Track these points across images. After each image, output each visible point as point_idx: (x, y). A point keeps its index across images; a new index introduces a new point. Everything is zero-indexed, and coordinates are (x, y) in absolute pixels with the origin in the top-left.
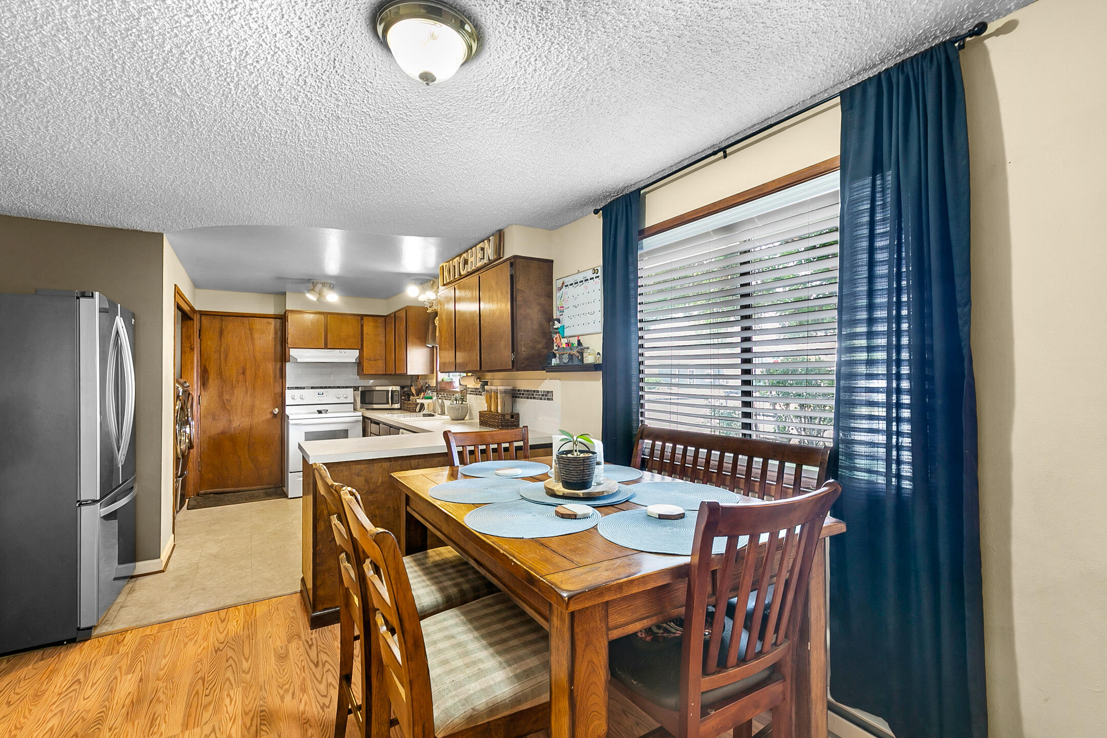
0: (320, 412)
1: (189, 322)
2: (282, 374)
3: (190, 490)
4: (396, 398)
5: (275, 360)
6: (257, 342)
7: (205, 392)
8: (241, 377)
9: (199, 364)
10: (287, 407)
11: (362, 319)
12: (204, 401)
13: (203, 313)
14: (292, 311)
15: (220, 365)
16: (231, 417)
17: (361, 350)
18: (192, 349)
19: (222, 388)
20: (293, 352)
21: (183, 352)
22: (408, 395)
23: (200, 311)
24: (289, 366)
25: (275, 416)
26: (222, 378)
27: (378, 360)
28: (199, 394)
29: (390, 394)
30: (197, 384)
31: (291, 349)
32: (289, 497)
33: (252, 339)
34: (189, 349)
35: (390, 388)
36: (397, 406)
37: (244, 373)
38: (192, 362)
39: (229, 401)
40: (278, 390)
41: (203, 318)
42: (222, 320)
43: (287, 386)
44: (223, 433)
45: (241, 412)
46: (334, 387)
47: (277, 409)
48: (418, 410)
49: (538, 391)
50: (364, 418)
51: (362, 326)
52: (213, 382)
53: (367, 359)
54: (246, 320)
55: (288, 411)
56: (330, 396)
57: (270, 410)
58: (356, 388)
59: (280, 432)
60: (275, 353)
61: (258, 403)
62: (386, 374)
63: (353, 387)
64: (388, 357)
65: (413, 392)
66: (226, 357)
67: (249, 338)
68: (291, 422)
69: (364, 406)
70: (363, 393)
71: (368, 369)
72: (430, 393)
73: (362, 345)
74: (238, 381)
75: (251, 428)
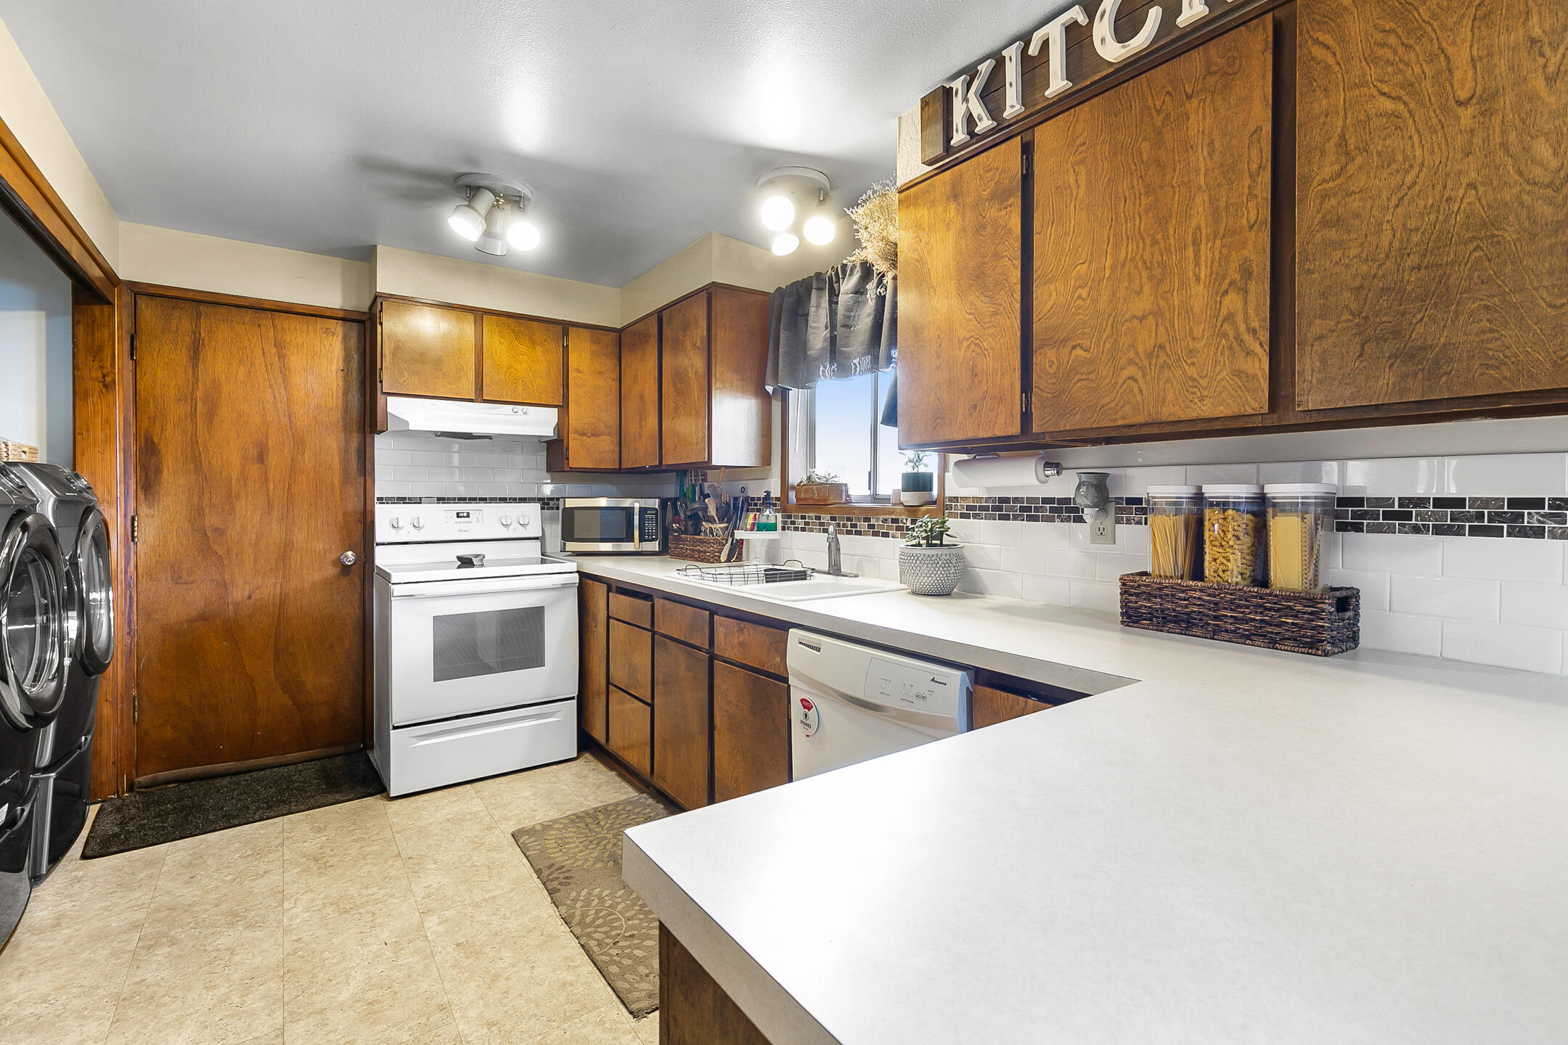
0: (466, 562)
1: (97, 309)
2: (364, 464)
3: (104, 778)
4: (650, 526)
5: (346, 428)
6: (297, 380)
7: (151, 506)
8: (254, 469)
9: (133, 429)
10: (378, 550)
11: (565, 334)
12: (148, 531)
13: (139, 291)
14: (392, 296)
15: (195, 434)
16: (227, 577)
17: (563, 408)
18: (108, 386)
19: (201, 497)
20: (396, 407)
21: (79, 394)
22: (696, 520)
23: (132, 285)
24: (382, 445)
25: (345, 570)
26: (198, 468)
27: (602, 434)
28: (131, 512)
29: (636, 517)
30: (126, 484)
31: (390, 399)
32: (393, 794)
33: (285, 371)
34: (98, 386)
35: (637, 504)
36: (655, 546)
37: (261, 459)
38: (108, 423)
39: (220, 532)
40: (354, 504)
41: (142, 302)
42: (199, 314)
43: (377, 495)
44: (204, 617)
45: (255, 561)
46: (493, 500)
47: (350, 553)
48: (724, 557)
50: (583, 575)
51: (566, 350)
52: (173, 480)
53: (576, 432)
54: (266, 320)
55: (382, 558)
56: (487, 520)
57: (333, 556)
58: (546, 503)
59: (358, 611)
60: (346, 411)
61: (300, 537)
62: (619, 471)
63: (540, 500)
64: (631, 427)
65: (712, 511)
66: (211, 415)
67: (277, 367)
68: (397, 590)
69: (572, 546)
70: (569, 515)
71: (579, 456)
72: (769, 515)
73: (566, 397)
74: (246, 480)
75: (282, 602)
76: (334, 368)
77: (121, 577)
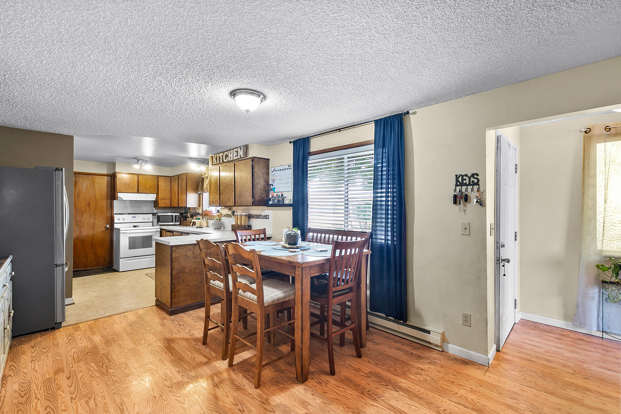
0: (135, 227)
2: (112, 207)
4: (177, 219)
5: (107, 199)
6: (97, 189)
8: (87, 208)
10: (115, 224)
11: (158, 178)
14: (119, 172)
15: (75, 201)
16: (82, 230)
17: (157, 194)
19: (76, 214)
20: (120, 195)
22: (186, 218)
24: (116, 202)
25: (107, 229)
27: (167, 199)
29: (174, 217)
31: (119, 193)
32: (120, 271)
33: (94, 187)
35: (174, 214)
36: (178, 223)
37: (89, 206)
39: (80, 221)
40: (109, 215)
42: (76, 176)
43: (114, 213)
45: (87, 227)
46: (141, 214)
47: (108, 225)
48: (191, 225)
49: (261, 215)
50: (161, 229)
51: (158, 181)
53: (160, 199)
54: (90, 176)
55: (116, 226)
56: (140, 218)
57: (105, 226)
58: (153, 214)
59: (110, 238)
60: (107, 195)
61: (97, 222)
62: (171, 207)
63: (152, 214)
64: (173, 198)
65: (189, 216)
66: (79, 197)
67: (92, 187)
68: (121, 232)
69: (160, 223)
70: (159, 217)
71: (161, 204)
72: (199, 217)
73: (158, 191)
74: (86, 210)
75: (93, 236)
76: (105, 186)
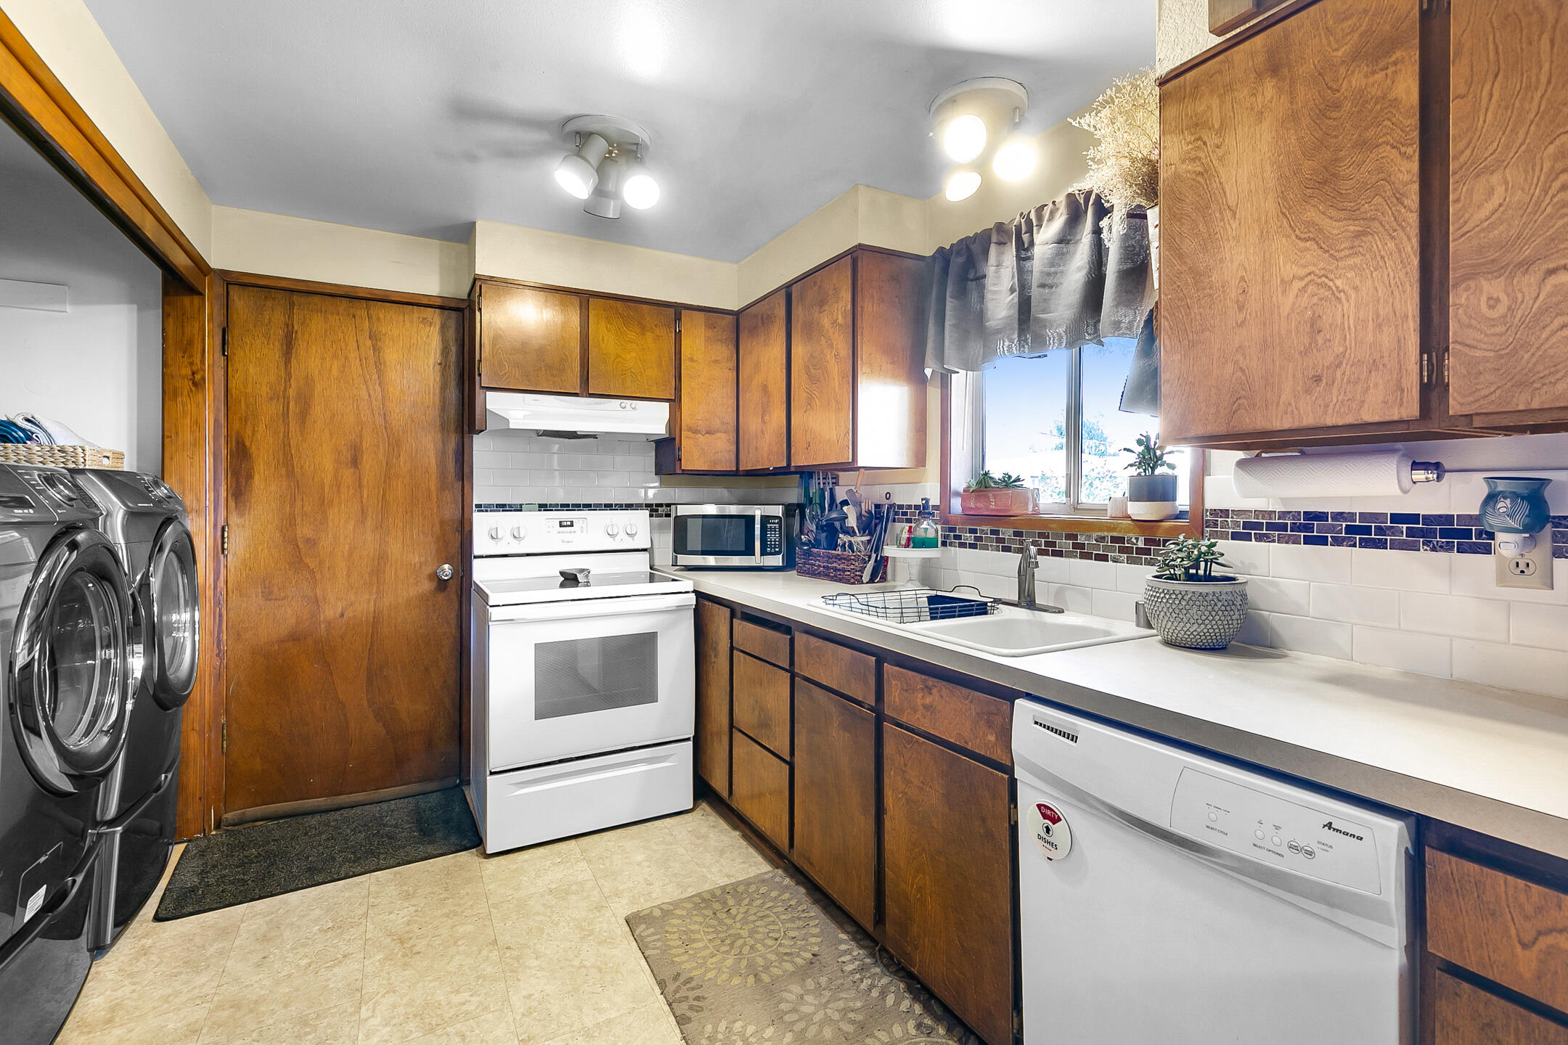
0: (570, 579)
1: (187, 300)
2: (463, 469)
3: (190, 815)
4: (773, 537)
5: (443, 428)
6: (393, 375)
7: (241, 515)
8: (347, 475)
9: (224, 431)
10: (476, 562)
11: (678, 318)
12: (238, 542)
13: (232, 281)
14: (491, 278)
15: (287, 435)
16: (319, 593)
17: (675, 402)
18: (198, 384)
19: (292, 505)
20: (495, 402)
21: (168, 394)
22: (831, 532)
23: (224, 273)
24: (481, 446)
25: (442, 585)
26: (290, 473)
27: (718, 431)
28: (221, 522)
29: (758, 526)
30: (216, 490)
31: (489, 394)
32: (489, 852)
33: (380, 365)
34: (187, 384)
35: (758, 512)
36: (777, 560)
37: (355, 462)
38: (198, 424)
39: (312, 543)
40: (451, 512)
41: (234, 292)
42: (292, 305)
43: (475, 502)
44: (295, 637)
45: (348, 576)
46: (598, 507)
47: (446, 566)
48: (866, 577)
50: (699, 595)
51: (678, 335)
52: (265, 486)
53: (690, 429)
54: (360, 310)
55: (482, 573)
56: (592, 530)
57: (428, 570)
58: (654, 509)
59: (454, 631)
60: (443, 409)
61: (395, 549)
62: (736, 473)
63: (648, 506)
64: (751, 423)
65: (852, 522)
66: (304, 414)
67: (372, 362)
68: (495, 613)
69: (685, 560)
70: (681, 525)
71: (694, 456)
72: (928, 528)
73: (678, 389)
74: (339, 486)
75: (376, 620)
76: (431, 361)
77: (210, 593)
